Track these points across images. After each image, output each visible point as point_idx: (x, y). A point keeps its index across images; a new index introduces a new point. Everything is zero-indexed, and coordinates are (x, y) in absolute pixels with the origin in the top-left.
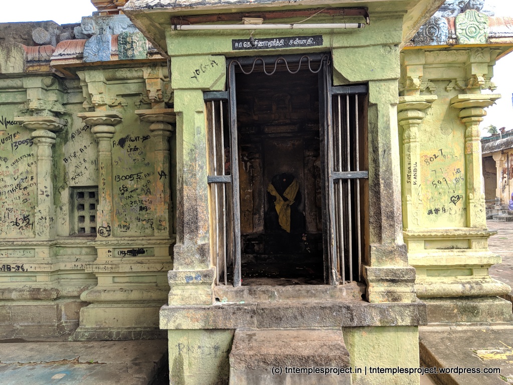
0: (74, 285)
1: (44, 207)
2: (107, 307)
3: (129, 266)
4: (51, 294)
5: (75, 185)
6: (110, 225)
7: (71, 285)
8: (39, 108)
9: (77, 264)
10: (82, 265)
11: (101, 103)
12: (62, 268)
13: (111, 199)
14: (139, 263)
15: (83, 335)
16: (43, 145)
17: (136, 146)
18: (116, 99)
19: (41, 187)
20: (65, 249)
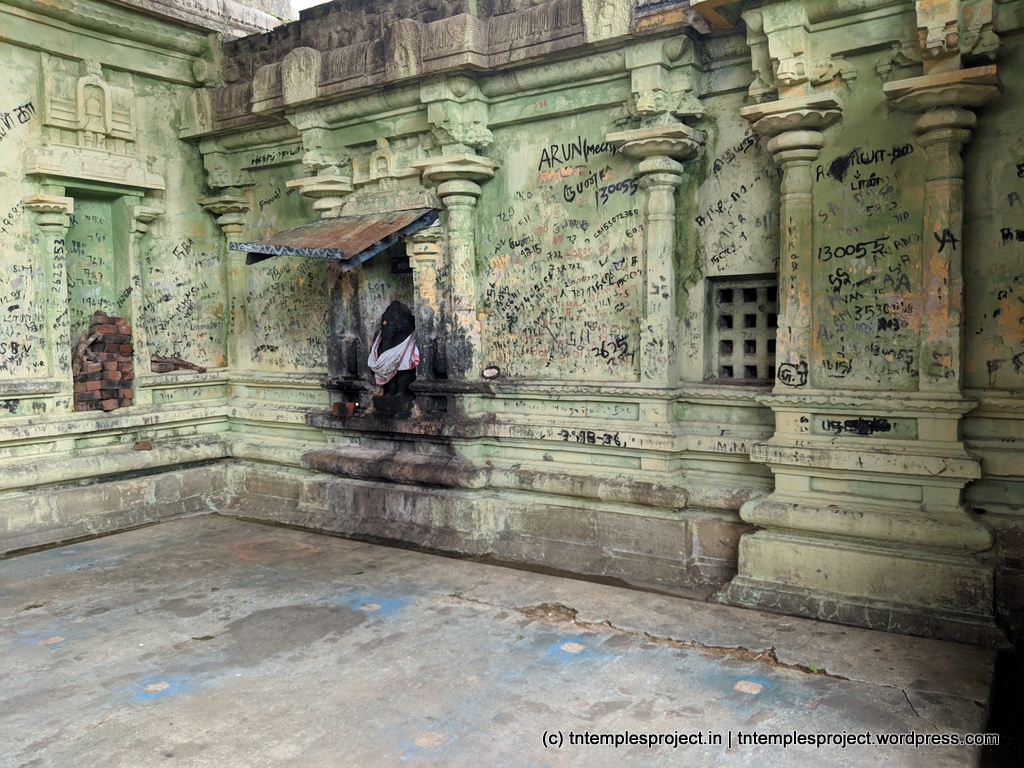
0: (716, 485)
1: (659, 319)
2: (801, 544)
3: (855, 457)
4: (674, 498)
5: (718, 273)
6: (806, 361)
7: (710, 484)
8: (654, 109)
9: (723, 441)
10: (735, 445)
11: (796, 77)
12: (693, 446)
13: (808, 300)
14: (879, 451)
15: (748, 596)
16: (658, 189)
17: (874, 175)
18: (831, 66)
19: (653, 278)
20: (695, 408)
